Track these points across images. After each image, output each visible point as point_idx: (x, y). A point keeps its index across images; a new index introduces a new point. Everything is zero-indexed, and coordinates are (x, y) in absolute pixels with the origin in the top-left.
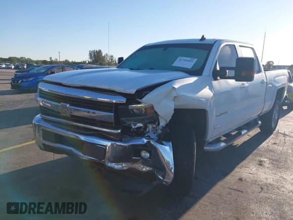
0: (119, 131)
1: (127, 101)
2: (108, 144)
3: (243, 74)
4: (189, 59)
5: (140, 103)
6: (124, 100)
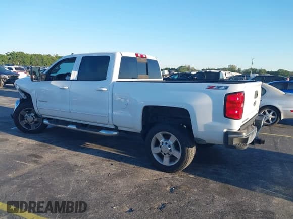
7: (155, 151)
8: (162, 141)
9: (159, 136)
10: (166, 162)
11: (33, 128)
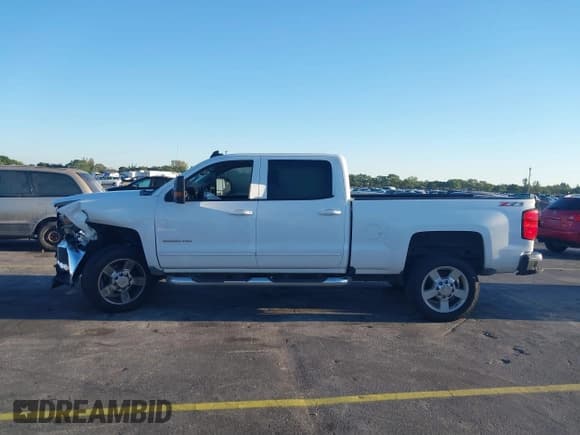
7: (426, 295)
8: (437, 279)
9: (434, 275)
10: (444, 308)
11: (126, 300)
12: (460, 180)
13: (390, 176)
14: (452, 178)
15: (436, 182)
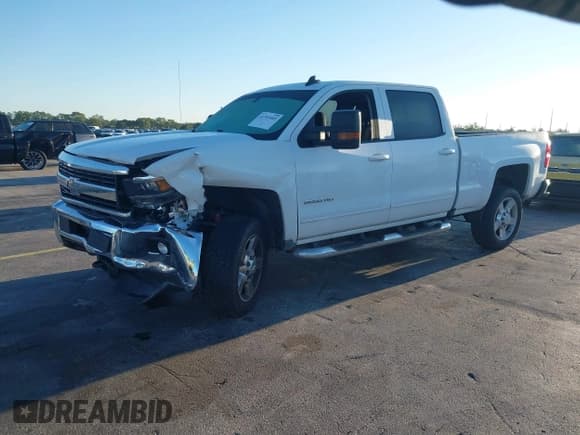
0: (129, 214)
1: (129, 172)
2: (113, 230)
3: (343, 136)
4: (273, 114)
5: (146, 175)
6: (124, 172)
8: (502, 210)
12: (149, 119)
13: (74, 114)
14: (142, 117)
15: (125, 121)
